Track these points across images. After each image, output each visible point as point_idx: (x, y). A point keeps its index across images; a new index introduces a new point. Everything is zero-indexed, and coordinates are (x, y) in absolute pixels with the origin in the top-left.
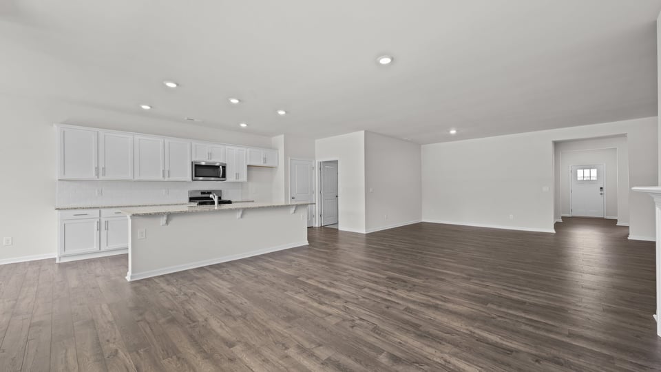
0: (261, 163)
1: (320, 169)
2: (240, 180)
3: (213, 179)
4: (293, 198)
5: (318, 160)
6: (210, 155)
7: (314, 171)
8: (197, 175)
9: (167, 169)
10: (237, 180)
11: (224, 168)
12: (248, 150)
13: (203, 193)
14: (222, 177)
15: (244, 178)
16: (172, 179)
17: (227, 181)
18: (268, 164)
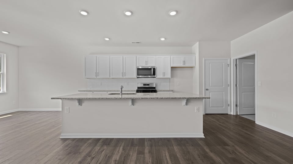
0: (182, 65)
1: (236, 65)
2: (166, 77)
3: (149, 76)
4: (207, 90)
5: (233, 58)
6: (147, 62)
7: (229, 68)
8: (139, 74)
9: (124, 72)
10: (164, 77)
11: (154, 69)
12: (172, 57)
13: (144, 85)
14: (153, 75)
15: (169, 75)
16: (127, 77)
17: (157, 77)
18: (187, 65)
